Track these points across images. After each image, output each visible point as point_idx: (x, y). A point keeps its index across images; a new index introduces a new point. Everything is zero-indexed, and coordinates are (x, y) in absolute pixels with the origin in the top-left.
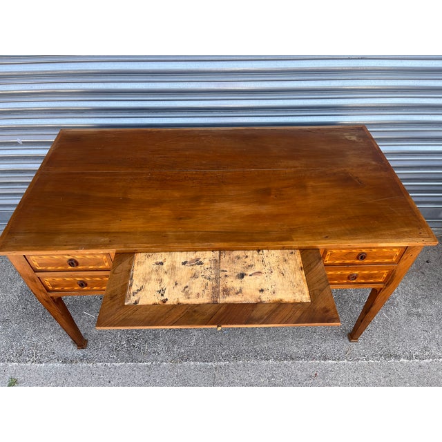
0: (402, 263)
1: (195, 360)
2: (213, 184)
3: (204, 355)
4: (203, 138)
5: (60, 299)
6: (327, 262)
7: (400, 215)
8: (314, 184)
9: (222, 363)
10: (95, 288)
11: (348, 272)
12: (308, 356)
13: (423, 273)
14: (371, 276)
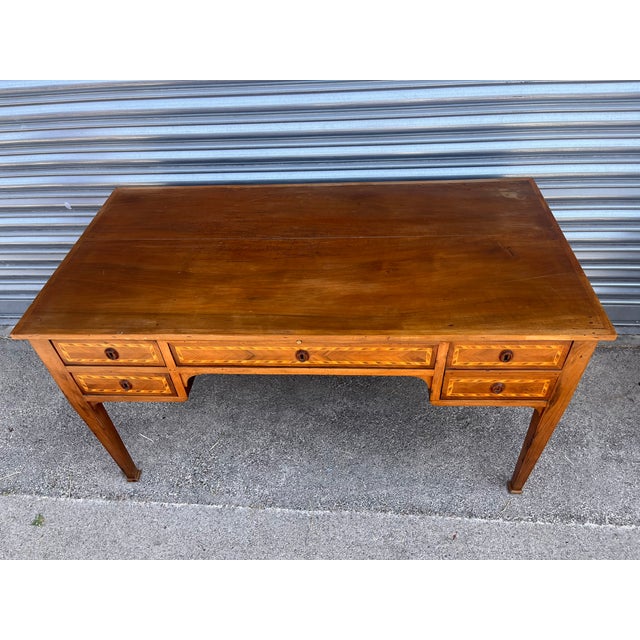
0: (568, 369)
1: (283, 506)
2: (304, 255)
3: (295, 500)
4: (299, 197)
5: (100, 406)
6: (457, 364)
7: (564, 298)
8: (445, 257)
9: (320, 512)
10: (142, 391)
11: (490, 381)
12: (445, 510)
13: (631, 400)
14: (524, 388)
